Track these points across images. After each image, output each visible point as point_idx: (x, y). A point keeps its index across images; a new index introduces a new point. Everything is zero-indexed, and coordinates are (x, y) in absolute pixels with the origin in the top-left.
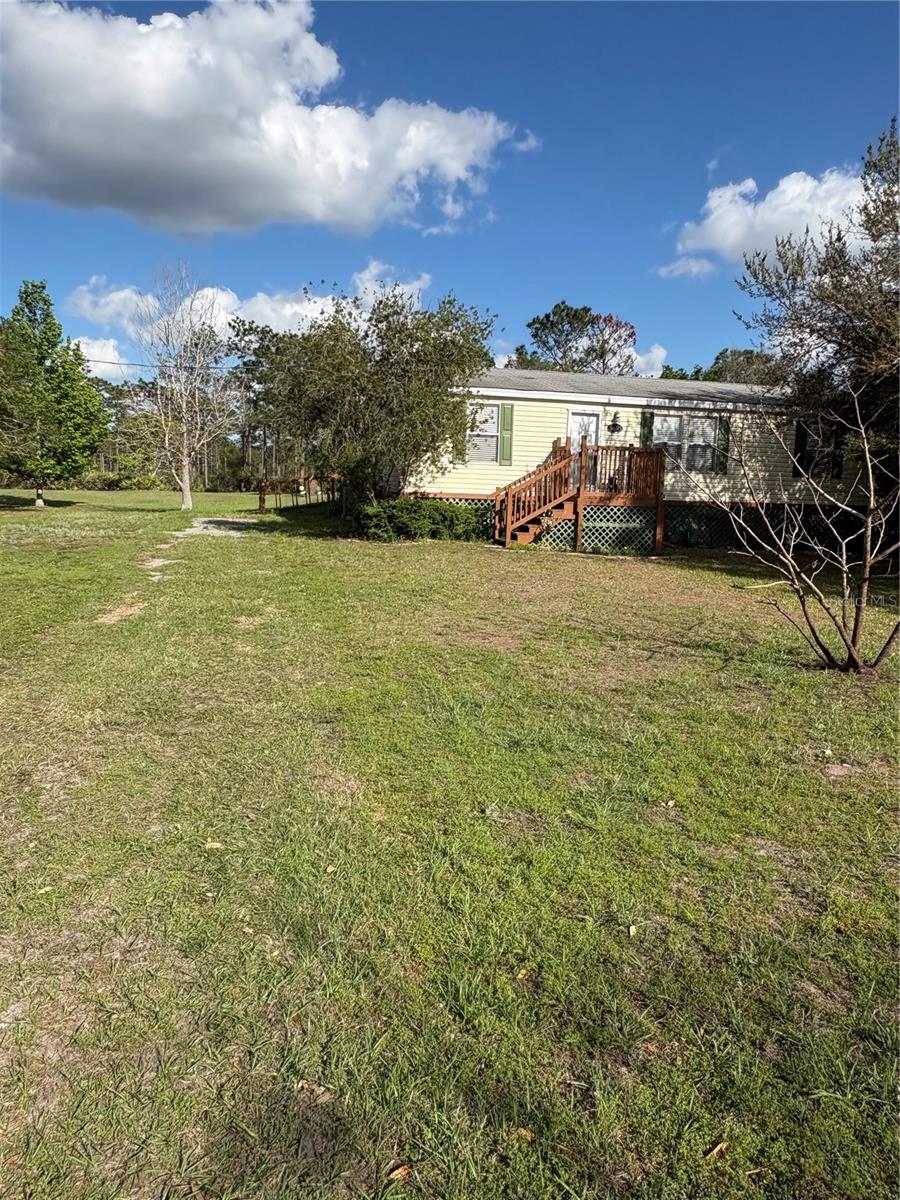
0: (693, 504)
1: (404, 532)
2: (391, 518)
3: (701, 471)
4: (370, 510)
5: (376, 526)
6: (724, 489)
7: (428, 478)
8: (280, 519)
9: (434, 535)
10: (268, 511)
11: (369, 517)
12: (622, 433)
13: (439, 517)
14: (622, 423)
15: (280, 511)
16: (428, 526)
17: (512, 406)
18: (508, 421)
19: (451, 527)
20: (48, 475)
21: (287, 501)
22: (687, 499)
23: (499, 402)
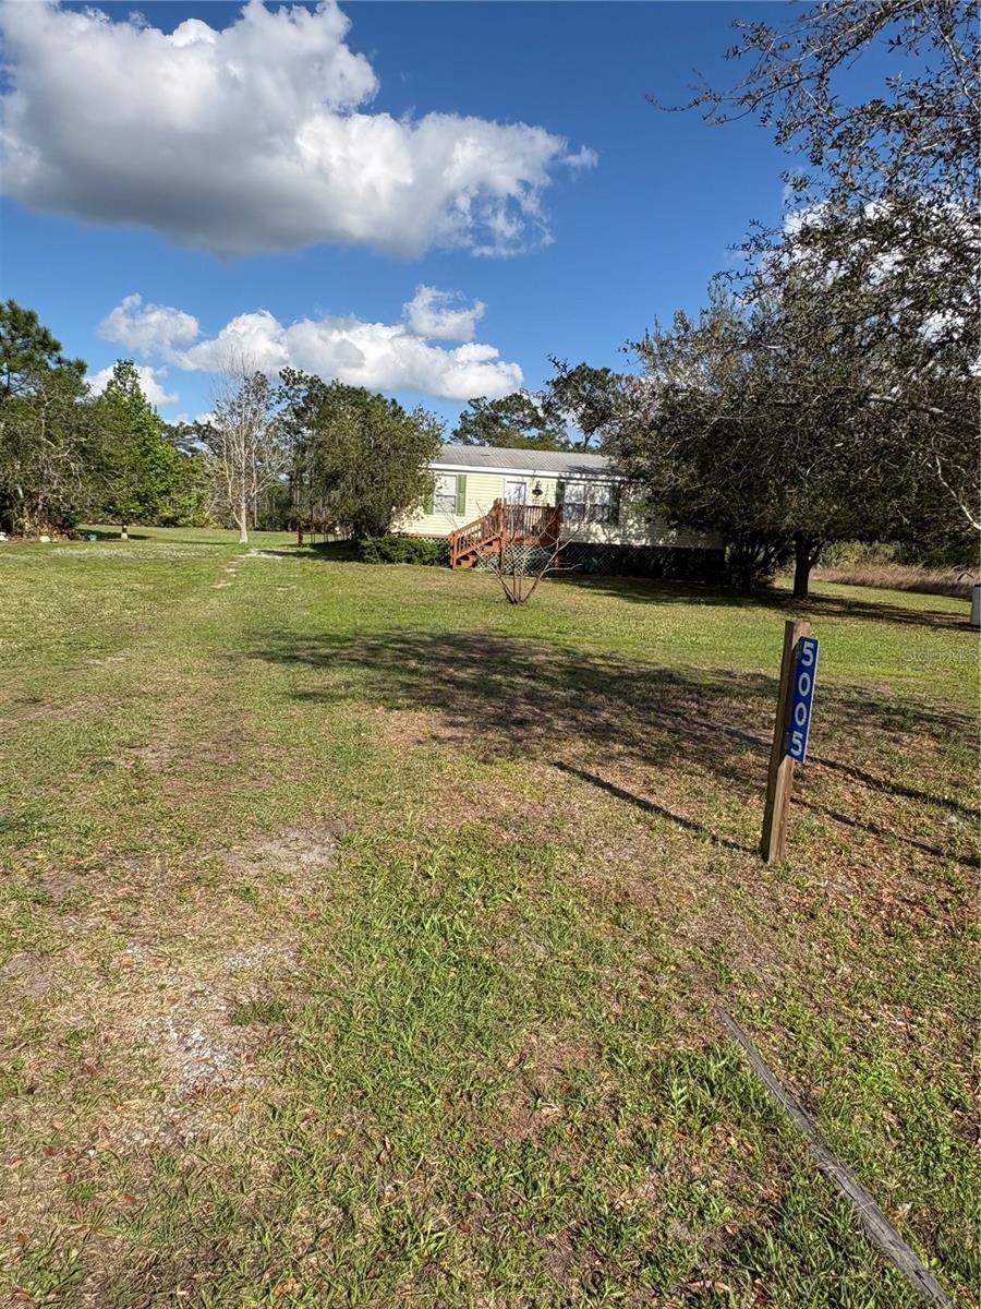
0: (593, 545)
1: (387, 558)
2: (378, 549)
3: (599, 522)
4: (365, 543)
5: (369, 554)
6: (616, 536)
7: (406, 524)
8: (312, 551)
9: (409, 561)
10: (305, 545)
11: (364, 548)
12: (543, 495)
13: (412, 550)
14: (542, 489)
15: (313, 546)
16: (404, 554)
17: (466, 476)
18: (462, 486)
19: (421, 556)
20: (132, 514)
21: (320, 539)
22: (590, 542)
23: (457, 473)
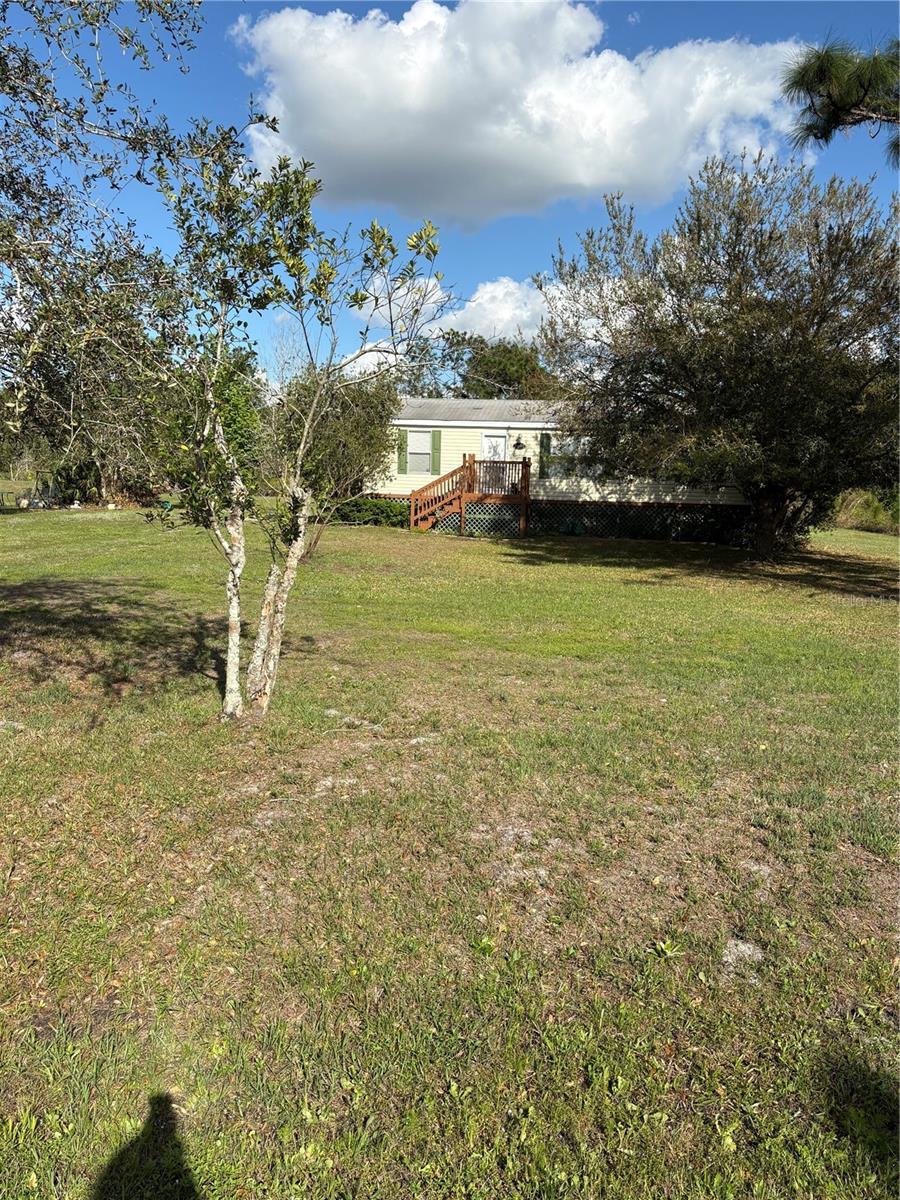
3: (590, 477)
7: (380, 483)
9: (376, 522)
12: (524, 450)
13: (378, 511)
14: (524, 442)
16: (371, 516)
17: (440, 432)
18: (437, 443)
19: (387, 517)
23: (431, 429)
